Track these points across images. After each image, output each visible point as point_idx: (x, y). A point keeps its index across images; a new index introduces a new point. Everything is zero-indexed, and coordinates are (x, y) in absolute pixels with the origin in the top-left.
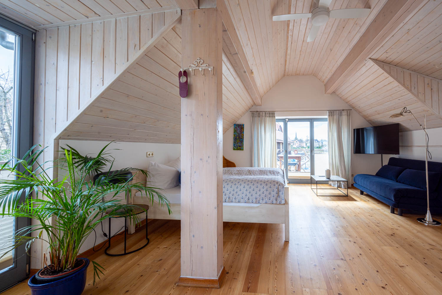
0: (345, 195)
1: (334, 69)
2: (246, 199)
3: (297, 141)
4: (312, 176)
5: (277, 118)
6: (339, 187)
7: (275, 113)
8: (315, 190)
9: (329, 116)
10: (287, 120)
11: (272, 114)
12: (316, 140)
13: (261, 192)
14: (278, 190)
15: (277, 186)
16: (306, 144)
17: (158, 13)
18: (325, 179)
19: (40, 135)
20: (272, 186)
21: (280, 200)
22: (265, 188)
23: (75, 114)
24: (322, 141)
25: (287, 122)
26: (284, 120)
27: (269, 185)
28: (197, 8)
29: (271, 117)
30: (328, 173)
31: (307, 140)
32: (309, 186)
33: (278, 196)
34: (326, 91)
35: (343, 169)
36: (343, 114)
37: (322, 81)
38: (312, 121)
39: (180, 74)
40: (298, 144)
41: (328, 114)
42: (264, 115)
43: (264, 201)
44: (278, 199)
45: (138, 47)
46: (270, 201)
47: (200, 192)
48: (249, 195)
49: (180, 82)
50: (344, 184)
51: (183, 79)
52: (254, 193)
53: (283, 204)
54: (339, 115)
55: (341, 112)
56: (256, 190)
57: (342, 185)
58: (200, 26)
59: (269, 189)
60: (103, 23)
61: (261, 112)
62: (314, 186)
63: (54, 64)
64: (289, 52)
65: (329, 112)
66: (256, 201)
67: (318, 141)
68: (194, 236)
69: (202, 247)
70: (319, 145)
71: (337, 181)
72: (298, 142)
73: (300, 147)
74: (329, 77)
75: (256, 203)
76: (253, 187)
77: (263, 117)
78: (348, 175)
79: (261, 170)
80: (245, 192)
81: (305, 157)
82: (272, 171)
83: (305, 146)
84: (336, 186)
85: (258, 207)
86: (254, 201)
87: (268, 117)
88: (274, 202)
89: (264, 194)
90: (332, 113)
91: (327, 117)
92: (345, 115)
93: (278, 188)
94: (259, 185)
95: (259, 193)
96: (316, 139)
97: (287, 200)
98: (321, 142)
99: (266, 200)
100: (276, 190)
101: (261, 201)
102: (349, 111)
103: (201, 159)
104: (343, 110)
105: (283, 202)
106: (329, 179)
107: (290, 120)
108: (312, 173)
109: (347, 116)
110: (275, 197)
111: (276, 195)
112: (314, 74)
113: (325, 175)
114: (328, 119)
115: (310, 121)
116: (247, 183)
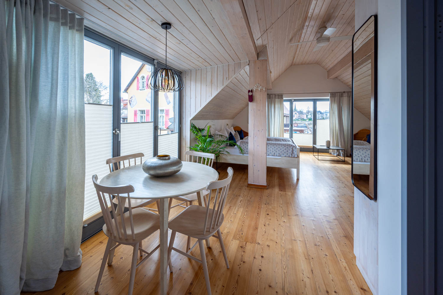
0: (342, 160)
1: (336, 62)
2: (273, 154)
3: (296, 112)
4: (314, 145)
5: (284, 99)
6: (339, 155)
7: (283, 95)
8: (317, 157)
9: (331, 97)
10: (292, 100)
11: (280, 96)
12: (320, 112)
13: (282, 150)
14: (293, 150)
15: (291, 147)
16: (307, 116)
17: (238, 63)
18: (325, 148)
19: (183, 118)
20: (289, 147)
21: (294, 155)
22: (284, 148)
23: (199, 109)
24: (326, 113)
25: (293, 102)
26: (291, 101)
27: (287, 147)
28: (257, 59)
29: (280, 98)
30: (328, 143)
31: (308, 112)
32: (312, 153)
33: (293, 153)
34: (328, 77)
35: (342, 140)
36: (344, 96)
37: (325, 68)
38: (315, 101)
39: (249, 91)
40: (297, 116)
41: (330, 95)
42: (273, 97)
43: (284, 155)
44: (293, 154)
45: (228, 79)
46: (288, 156)
47: (258, 146)
48: (274, 152)
49: (249, 95)
50: (343, 153)
51: (250, 94)
52: (277, 151)
53: (296, 158)
54: (340, 97)
55: (341, 94)
56: (278, 149)
57: (341, 154)
58: (258, 68)
59: (287, 149)
60: (211, 68)
61: (271, 94)
62: (316, 154)
63: (189, 87)
64: (297, 53)
65: (331, 94)
66: (279, 155)
67: (321, 113)
68: (255, 165)
69: (259, 171)
70: (322, 117)
71: (337, 150)
72: (297, 114)
73: (299, 119)
74: (331, 66)
75: (279, 156)
76: (276, 147)
77: (273, 99)
78: (347, 146)
79: (276, 139)
80: (272, 150)
81: (307, 130)
82: (284, 140)
83: (305, 118)
84: (336, 155)
85: (280, 158)
86: (278, 155)
87: (277, 98)
88: (291, 156)
89: (284, 152)
90: (333, 95)
91: (329, 98)
92: (346, 96)
93: (292, 149)
94: (280, 146)
95: (280, 151)
96: (319, 110)
97: (298, 155)
98: (324, 114)
99: (285, 154)
100: (291, 150)
101: (282, 155)
102: (349, 93)
103: (259, 131)
104: (344, 92)
105: (296, 156)
106: (329, 148)
107: (295, 100)
108: (315, 142)
109: (348, 97)
110: (291, 153)
111: (292, 152)
112: (318, 63)
113: (325, 145)
114: (330, 100)
115: (313, 101)
116: (272, 145)
